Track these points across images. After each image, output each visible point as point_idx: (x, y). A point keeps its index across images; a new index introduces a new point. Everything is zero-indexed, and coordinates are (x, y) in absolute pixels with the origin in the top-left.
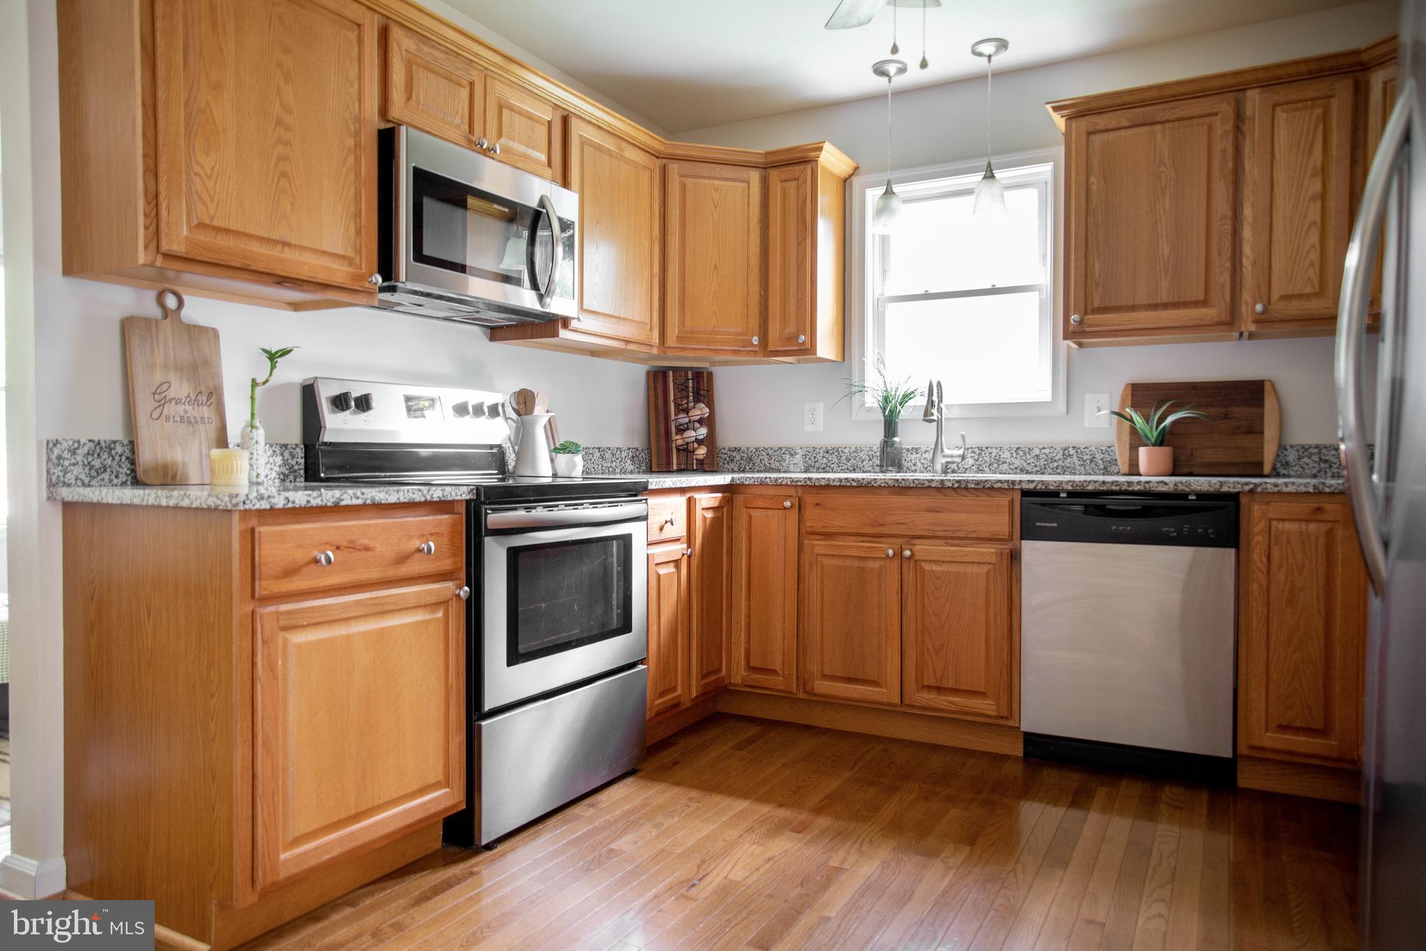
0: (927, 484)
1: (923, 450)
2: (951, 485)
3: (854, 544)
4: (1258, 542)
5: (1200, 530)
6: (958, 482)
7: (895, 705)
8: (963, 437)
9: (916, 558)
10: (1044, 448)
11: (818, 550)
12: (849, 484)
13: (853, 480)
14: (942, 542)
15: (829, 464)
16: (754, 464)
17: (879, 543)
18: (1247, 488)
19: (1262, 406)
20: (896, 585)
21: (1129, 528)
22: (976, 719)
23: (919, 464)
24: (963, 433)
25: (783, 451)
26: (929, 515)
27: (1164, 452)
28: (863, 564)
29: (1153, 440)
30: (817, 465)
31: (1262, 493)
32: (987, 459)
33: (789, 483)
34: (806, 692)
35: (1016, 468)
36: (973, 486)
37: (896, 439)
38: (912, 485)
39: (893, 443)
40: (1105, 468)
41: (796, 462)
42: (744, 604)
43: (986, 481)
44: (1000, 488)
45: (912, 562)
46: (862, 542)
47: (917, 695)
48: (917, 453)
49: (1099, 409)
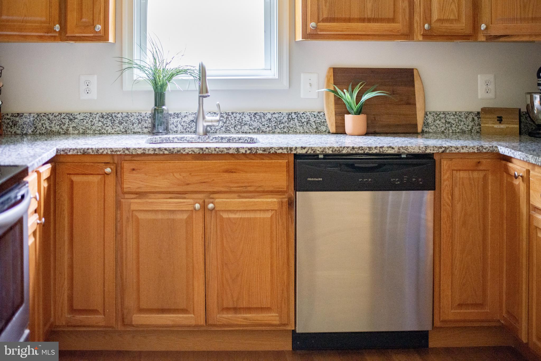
0: (226, 151)
1: (183, 114)
2: (244, 152)
3: (165, 200)
4: (447, 185)
5: (414, 179)
6: (250, 149)
7: (201, 326)
8: (219, 106)
9: (217, 209)
10: (274, 113)
11: (133, 207)
12: (161, 153)
13: (166, 149)
14: (236, 195)
15: (104, 127)
16: (36, 128)
17: (185, 198)
18: (441, 150)
19: (413, 86)
20: (201, 232)
21: (370, 180)
22: (264, 328)
23: (179, 126)
24: (218, 103)
25: (62, 116)
26: (226, 175)
28: (172, 216)
29: (355, 110)
30: (94, 127)
31: (449, 153)
32: (233, 122)
33: (109, 153)
34: (124, 324)
35: (254, 129)
36: (261, 152)
37: (164, 107)
38: (213, 152)
39: (162, 111)
40: (317, 128)
41: (75, 125)
42: (66, 257)
43: (271, 148)
44: (281, 153)
45: (213, 211)
46: (171, 198)
47: (218, 316)
48: (178, 117)
49: (311, 85)
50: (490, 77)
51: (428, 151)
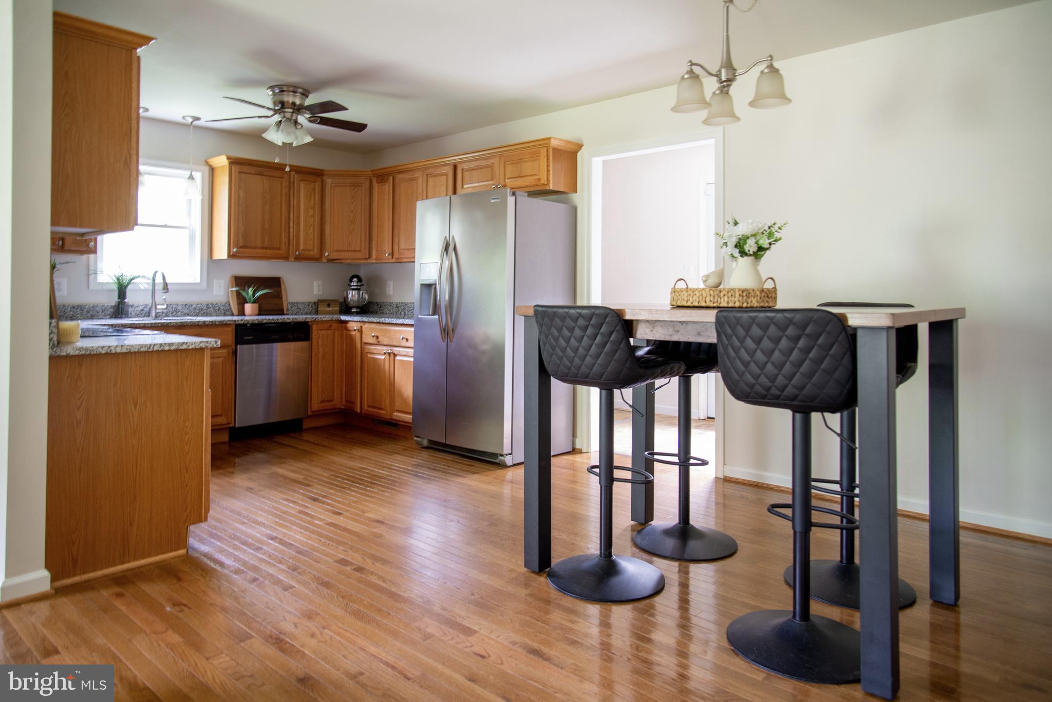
0: (197, 323)
4: (315, 339)
5: (300, 336)
8: (165, 299)
10: (197, 304)
18: (313, 319)
19: (280, 287)
23: (133, 313)
24: (164, 297)
27: (256, 305)
29: (252, 301)
31: (316, 322)
35: (185, 314)
37: (126, 301)
39: (123, 302)
44: (229, 325)
48: (132, 307)
49: (220, 286)
50: (320, 283)
51: (307, 320)
